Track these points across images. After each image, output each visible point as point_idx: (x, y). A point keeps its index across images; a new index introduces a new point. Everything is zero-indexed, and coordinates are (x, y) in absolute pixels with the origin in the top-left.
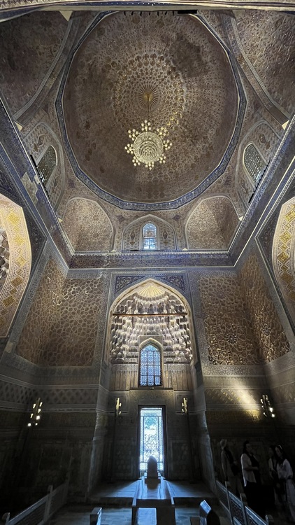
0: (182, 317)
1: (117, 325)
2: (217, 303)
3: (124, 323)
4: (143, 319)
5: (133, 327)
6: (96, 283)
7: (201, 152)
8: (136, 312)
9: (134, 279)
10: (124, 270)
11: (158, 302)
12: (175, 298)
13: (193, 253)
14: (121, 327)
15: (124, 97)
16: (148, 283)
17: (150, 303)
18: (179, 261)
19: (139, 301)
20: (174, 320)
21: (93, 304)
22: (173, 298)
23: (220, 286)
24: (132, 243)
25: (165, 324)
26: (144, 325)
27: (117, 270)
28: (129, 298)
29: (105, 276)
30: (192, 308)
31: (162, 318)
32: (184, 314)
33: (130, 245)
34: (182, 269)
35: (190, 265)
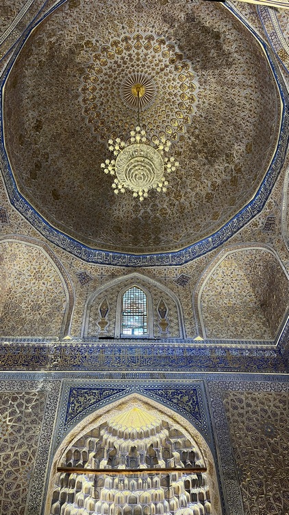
0: (195, 477)
1: (64, 494)
2: (263, 447)
3: (79, 488)
4: (116, 480)
5: (97, 497)
6: (28, 401)
7: (223, 176)
8: (104, 464)
9: (104, 395)
10: (86, 376)
11: (147, 442)
12: (181, 436)
13: (213, 345)
14: (72, 498)
15: (101, 89)
16: (131, 403)
17: (131, 443)
18: (189, 360)
19: (111, 439)
20: (179, 484)
21: (20, 446)
22: (177, 434)
23: (266, 411)
24: (103, 324)
25: (160, 491)
26: (118, 494)
27: (73, 376)
28: (91, 434)
29: (49, 388)
30: (215, 457)
31: (156, 479)
32: (199, 470)
33: (99, 327)
34: (194, 376)
35: (208, 368)
